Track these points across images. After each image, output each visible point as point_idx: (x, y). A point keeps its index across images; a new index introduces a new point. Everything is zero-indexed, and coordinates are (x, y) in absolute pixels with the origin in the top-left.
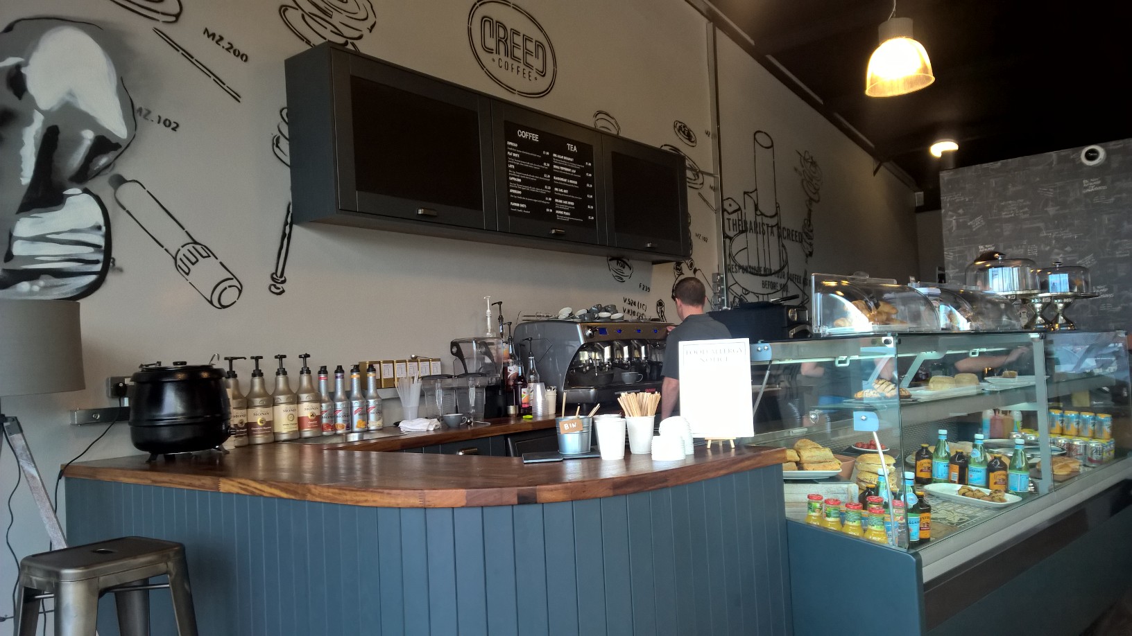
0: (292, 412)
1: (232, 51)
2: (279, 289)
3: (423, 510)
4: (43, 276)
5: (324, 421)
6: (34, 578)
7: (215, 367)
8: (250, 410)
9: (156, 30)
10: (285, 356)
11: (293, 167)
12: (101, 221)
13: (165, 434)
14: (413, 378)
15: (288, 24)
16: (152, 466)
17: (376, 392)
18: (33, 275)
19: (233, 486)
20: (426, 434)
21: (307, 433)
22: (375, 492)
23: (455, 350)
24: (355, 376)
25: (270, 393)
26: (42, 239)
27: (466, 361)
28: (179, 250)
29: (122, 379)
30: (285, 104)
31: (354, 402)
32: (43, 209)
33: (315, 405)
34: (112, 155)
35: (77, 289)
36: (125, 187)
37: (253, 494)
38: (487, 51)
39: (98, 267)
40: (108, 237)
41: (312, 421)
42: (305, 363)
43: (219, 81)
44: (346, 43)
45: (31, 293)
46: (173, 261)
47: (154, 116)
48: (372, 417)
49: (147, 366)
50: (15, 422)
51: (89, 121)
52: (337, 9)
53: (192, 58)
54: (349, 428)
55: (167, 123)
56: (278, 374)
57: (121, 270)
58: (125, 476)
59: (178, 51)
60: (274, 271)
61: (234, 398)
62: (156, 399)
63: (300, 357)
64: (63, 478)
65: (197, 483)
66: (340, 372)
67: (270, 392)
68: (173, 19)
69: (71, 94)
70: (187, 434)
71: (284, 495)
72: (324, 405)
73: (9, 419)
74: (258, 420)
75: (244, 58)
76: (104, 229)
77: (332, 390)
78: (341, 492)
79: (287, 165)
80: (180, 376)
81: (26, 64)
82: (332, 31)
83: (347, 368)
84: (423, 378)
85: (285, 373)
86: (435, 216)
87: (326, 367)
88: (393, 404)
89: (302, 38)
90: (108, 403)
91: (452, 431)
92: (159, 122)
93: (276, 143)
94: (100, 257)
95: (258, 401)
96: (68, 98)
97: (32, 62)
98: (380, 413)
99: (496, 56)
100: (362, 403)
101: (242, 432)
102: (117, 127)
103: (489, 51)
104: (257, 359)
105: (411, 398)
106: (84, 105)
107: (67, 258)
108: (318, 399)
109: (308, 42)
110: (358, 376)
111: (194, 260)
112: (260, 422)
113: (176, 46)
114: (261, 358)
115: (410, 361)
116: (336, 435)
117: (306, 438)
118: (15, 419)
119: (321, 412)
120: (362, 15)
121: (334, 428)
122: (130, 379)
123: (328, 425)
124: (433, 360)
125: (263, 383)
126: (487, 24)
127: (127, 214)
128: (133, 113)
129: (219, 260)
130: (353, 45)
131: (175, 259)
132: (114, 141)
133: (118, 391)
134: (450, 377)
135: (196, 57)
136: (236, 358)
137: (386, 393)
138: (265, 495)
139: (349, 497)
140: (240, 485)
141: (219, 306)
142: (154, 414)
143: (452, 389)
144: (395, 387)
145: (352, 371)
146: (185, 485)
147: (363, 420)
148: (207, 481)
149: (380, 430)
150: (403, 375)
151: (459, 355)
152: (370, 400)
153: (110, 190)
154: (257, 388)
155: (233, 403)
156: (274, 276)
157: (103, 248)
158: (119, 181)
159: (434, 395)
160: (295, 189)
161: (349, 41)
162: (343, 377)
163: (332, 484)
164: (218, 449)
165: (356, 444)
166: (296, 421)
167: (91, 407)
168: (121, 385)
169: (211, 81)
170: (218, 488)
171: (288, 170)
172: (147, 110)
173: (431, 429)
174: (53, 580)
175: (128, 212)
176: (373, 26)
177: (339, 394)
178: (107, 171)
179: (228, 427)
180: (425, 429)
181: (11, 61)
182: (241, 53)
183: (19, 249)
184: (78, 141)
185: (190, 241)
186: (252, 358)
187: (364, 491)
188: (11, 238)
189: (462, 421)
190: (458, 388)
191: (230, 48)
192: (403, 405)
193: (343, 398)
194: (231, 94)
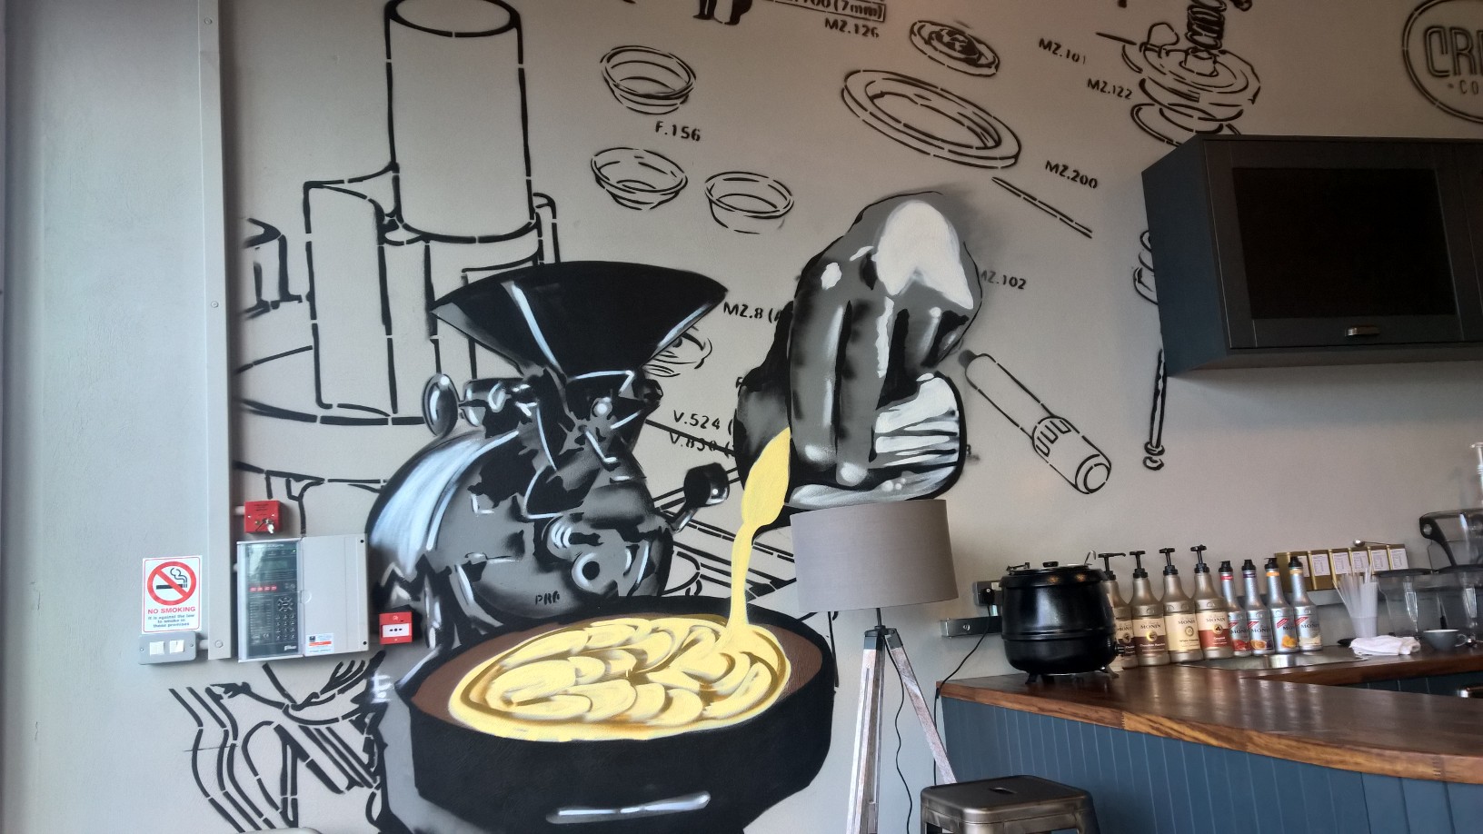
0: (1189, 624)
1: (1078, 179)
2: (1156, 462)
3: (1441, 785)
4: (904, 473)
5: (1235, 636)
6: (936, 814)
7: (1090, 567)
8: (1135, 621)
9: (996, 180)
10: (1173, 550)
11: (1162, 303)
12: (954, 406)
13: (1043, 651)
14: (1362, 574)
15: (1143, 128)
16: (1031, 690)
17: (1306, 596)
18: (894, 473)
19: (1141, 723)
20: (1397, 661)
21: (1213, 652)
22: (1356, 750)
23: (1428, 530)
24: (1273, 575)
25: (1159, 599)
26: (900, 432)
27: (1451, 546)
28: (1036, 427)
29: (988, 584)
30: (1145, 226)
31: (1274, 610)
32: (899, 402)
33: (1221, 614)
34: (960, 329)
35: (937, 484)
36: (976, 362)
37: (1169, 736)
38: (1437, 76)
39: (954, 458)
40: (962, 422)
41: (1217, 636)
42: (1200, 558)
43: (1066, 219)
44: (1221, 128)
45: (895, 492)
46: (1029, 441)
47: (999, 278)
48: (1304, 632)
49: (1015, 568)
50: (895, 634)
51: (934, 297)
52: (1204, 88)
53: (1035, 199)
54: (1271, 645)
55: (1013, 282)
56: (1166, 573)
57: (977, 458)
58: (1007, 700)
59: (1019, 196)
60: (1147, 440)
61: (1116, 605)
62: (1030, 609)
63: (1193, 549)
64: (940, 697)
65: (1095, 715)
66: (1250, 569)
67: (1158, 597)
68: (1012, 161)
69: (917, 272)
70: (1067, 652)
71: (1213, 742)
72: (1231, 614)
73: (890, 631)
74: (1147, 634)
75: (1093, 184)
76: (957, 413)
77: (1240, 594)
78: (1301, 745)
79: (1154, 303)
80: (1053, 580)
81: (875, 251)
82: (1200, 118)
83: (1259, 563)
84: (1379, 575)
85: (1174, 572)
86: (1375, 335)
87: (1229, 562)
88: (1334, 613)
89: (1161, 138)
90: (977, 612)
91: (1442, 658)
92: (1005, 283)
93: (1138, 277)
94: (956, 445)
95: (1144, 609)
96: (914, 277)
97: (879, 248)
98: (1314, 626)
99: (1454, 80)
100: (1286, 612)
101: (1129, 650)
102: (962, 297)
103: (1442, 74)
104: (1137, 554)
105: (1364, 605)
106: (930, 282)
107: (924, 450)
108: (1222, 607)
109: (1170, 142)
110: (1277, 574)
111: (1052, 437)
112: (1151, 637)
113: (1016, 191)
114: (1143, 553)
115: (1353, 550)
116: (1253, 656)
117: (1213, 660)
118: (895, 631)
119: (1229, 624)
120: (1239, 84)
121: (1250, 646)
122: (998, 584)
123: (1241, 643)
124: (1393, 547)
125: (1148, 587)
126: (1435, 38)
127: (979, 393)
128: (978, 279)
129: (1081, 434)
130: (1230, 127)
131: (1032, 438)
132: (960, 315)
133: (986, 598)
134: (1426, 572)
135: (1039, 198)
136: (1112, 555)
137: (1322, 598)
138: (1186, 739)
139: (1314, 754)
140: (1151, 724)
141: (1086, 491)
142: (1029, 626)
143: (1432, 590)
144: (1333, 588)
145: (1267, 567)
146: (1079, 717)
147: (1291, 636)
148: (1106, 714)
149: (1319, 651)
150: (1346, 571)
151: (1436, 536)
152: (1298, 608)
153: (961, 369)
154: (1141, 593)
155: (1115, 612)
156: (1149, 446)
157: (958, 435)
158: (969, 357)
159: (1402, 600)
160: (1165, 331)
161: (1224, 123)
162: (1254, 576)
163: (1283, 733)
164: (1105, 671)
165: (1286, 672)
166: (1195, 637)
167: (961, 617)
168: (988, 591)
169: (1056, 221)
170: (1121, 724)
171: (1155, 310)
172: (992, 272)
173: (1406, 652)
174: (957, 820)
175: (980, 391)
176: (1255, 95)
177: (1252, 599)
178: (957, 349)
179: (1114, 644)
180: (1395, 652)
181: (862, 251)
182: (1089, 178)
183: (882, 446)
184: (926, 320)
185: (1047, 415)
186: (1131, 554)
187: (1337, 747)
188: (873, 436)
189: (1458, 641)
190: (1442, 589)
191: (1077, 176)
192: (1351, 616)
193: (1258, 604)
194: (1080, 231)
